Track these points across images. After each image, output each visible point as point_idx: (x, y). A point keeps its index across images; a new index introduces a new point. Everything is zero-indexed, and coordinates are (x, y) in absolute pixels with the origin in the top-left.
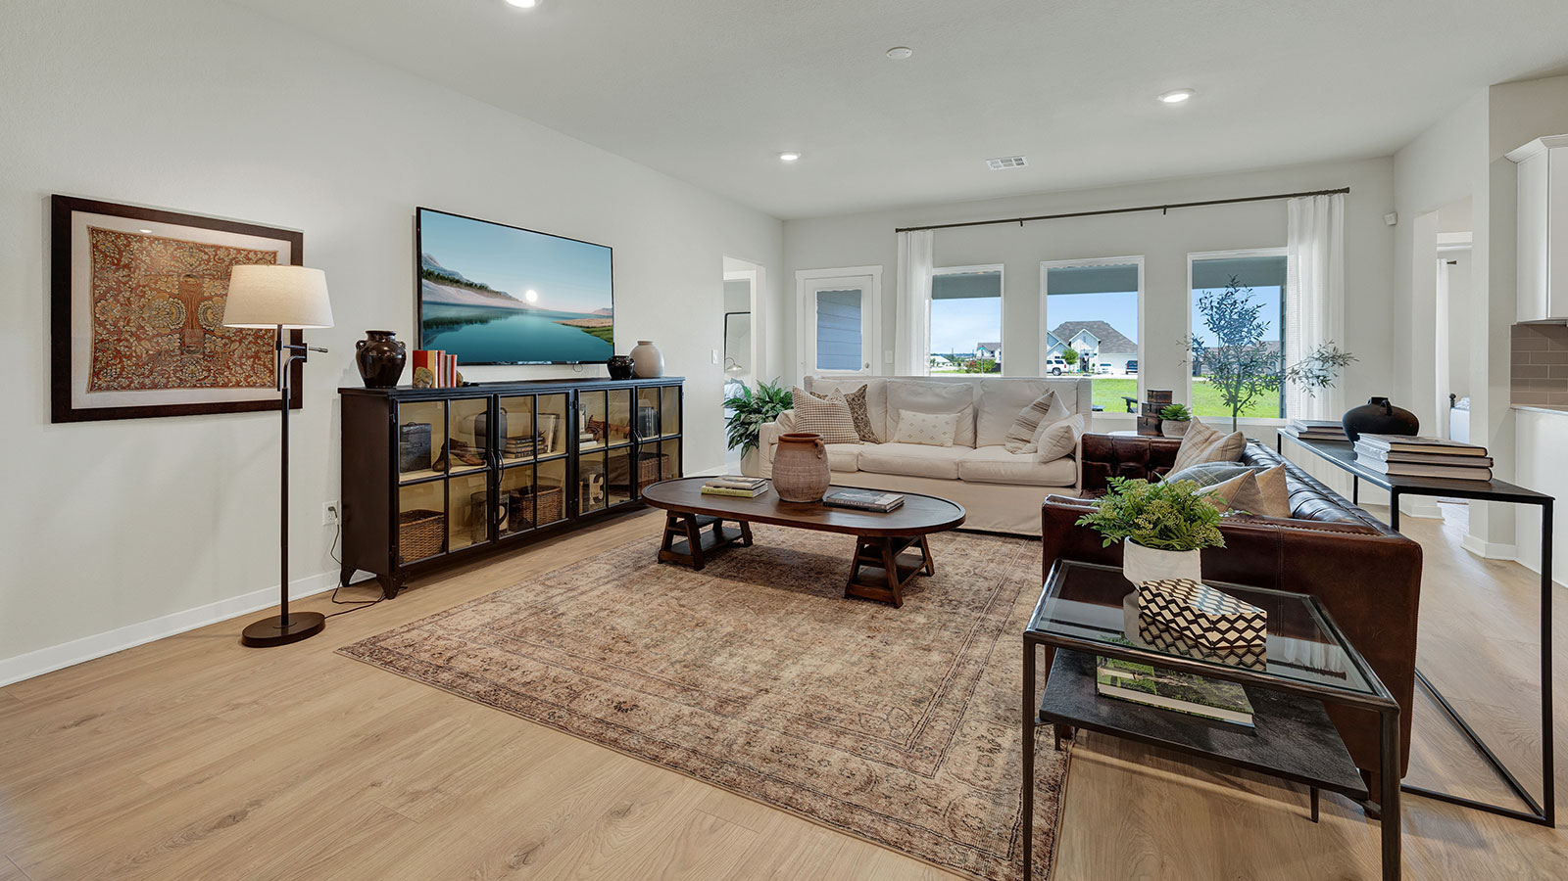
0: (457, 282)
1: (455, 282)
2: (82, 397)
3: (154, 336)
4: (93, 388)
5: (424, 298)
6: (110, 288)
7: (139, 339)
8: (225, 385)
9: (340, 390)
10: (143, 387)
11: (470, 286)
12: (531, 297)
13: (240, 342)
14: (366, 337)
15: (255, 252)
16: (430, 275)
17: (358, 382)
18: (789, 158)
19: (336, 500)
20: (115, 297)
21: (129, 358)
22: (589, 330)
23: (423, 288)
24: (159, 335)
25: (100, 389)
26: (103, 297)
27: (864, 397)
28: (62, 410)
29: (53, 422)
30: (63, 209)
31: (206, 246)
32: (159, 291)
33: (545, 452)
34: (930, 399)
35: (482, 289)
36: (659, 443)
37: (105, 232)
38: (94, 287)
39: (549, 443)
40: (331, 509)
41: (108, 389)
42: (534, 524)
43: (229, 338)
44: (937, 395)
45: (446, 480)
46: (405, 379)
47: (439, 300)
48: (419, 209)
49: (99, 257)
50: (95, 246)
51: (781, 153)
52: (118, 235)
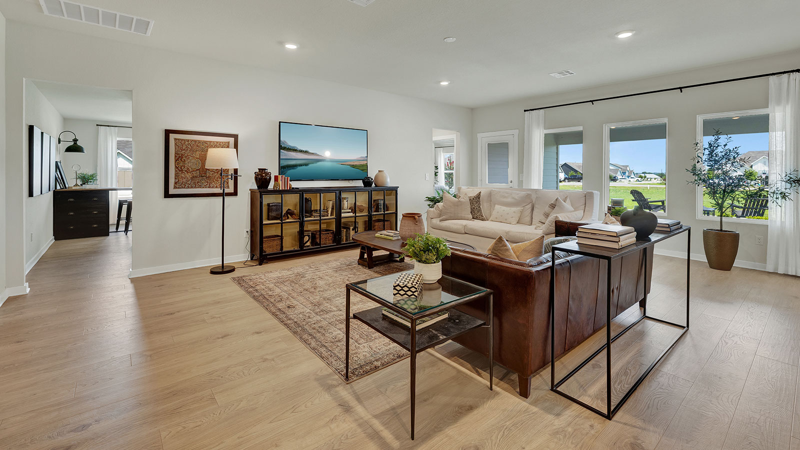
0: (296, 150)
1: (295, 150)
2: (172, 191)
3: (192, 171)
4: (175, 188)
5: (281, 157)
6: (180, 157)
7: (188, 172)
8: (213, 187)
9: (250, 190)
10: (188, 187)
11: (301, 151)
12: (327, 154)
13: (217, 173)
14: (258, 171)
15: (223, 143)
16: (285, 149)
17: (255, 187)
18: (444, 83)
19: (249, 229)
20: (181, 159)
21: (185, 178)
22: (353, 166)
23: (281, 154)
24: (193, 171)
25: (177, 188)
26: (178, 159)
27: (479, 198)
28: (167, 195)
29: (165, 197)
30: (168, 133)
31: (207, 142)
32: (193, 157)
33: (328, 216)
34: (509, 200)
35: (306, 152)
36: (384, 215)
37: (179, 139)
38: (176, 156)
39: (330, 212)
40: (247, 232)
41: (179, 188)
42: (320, 244)
43: (214, 172)
44: (513, 198)
45: (282, 224)
46: (271, 186)
47: (288, 158)
48: (280, 122)
49: (177, 147)
50: (176, 144)
51: (440, 82)
52: (182, 140)
